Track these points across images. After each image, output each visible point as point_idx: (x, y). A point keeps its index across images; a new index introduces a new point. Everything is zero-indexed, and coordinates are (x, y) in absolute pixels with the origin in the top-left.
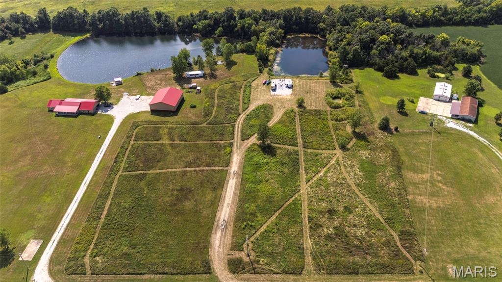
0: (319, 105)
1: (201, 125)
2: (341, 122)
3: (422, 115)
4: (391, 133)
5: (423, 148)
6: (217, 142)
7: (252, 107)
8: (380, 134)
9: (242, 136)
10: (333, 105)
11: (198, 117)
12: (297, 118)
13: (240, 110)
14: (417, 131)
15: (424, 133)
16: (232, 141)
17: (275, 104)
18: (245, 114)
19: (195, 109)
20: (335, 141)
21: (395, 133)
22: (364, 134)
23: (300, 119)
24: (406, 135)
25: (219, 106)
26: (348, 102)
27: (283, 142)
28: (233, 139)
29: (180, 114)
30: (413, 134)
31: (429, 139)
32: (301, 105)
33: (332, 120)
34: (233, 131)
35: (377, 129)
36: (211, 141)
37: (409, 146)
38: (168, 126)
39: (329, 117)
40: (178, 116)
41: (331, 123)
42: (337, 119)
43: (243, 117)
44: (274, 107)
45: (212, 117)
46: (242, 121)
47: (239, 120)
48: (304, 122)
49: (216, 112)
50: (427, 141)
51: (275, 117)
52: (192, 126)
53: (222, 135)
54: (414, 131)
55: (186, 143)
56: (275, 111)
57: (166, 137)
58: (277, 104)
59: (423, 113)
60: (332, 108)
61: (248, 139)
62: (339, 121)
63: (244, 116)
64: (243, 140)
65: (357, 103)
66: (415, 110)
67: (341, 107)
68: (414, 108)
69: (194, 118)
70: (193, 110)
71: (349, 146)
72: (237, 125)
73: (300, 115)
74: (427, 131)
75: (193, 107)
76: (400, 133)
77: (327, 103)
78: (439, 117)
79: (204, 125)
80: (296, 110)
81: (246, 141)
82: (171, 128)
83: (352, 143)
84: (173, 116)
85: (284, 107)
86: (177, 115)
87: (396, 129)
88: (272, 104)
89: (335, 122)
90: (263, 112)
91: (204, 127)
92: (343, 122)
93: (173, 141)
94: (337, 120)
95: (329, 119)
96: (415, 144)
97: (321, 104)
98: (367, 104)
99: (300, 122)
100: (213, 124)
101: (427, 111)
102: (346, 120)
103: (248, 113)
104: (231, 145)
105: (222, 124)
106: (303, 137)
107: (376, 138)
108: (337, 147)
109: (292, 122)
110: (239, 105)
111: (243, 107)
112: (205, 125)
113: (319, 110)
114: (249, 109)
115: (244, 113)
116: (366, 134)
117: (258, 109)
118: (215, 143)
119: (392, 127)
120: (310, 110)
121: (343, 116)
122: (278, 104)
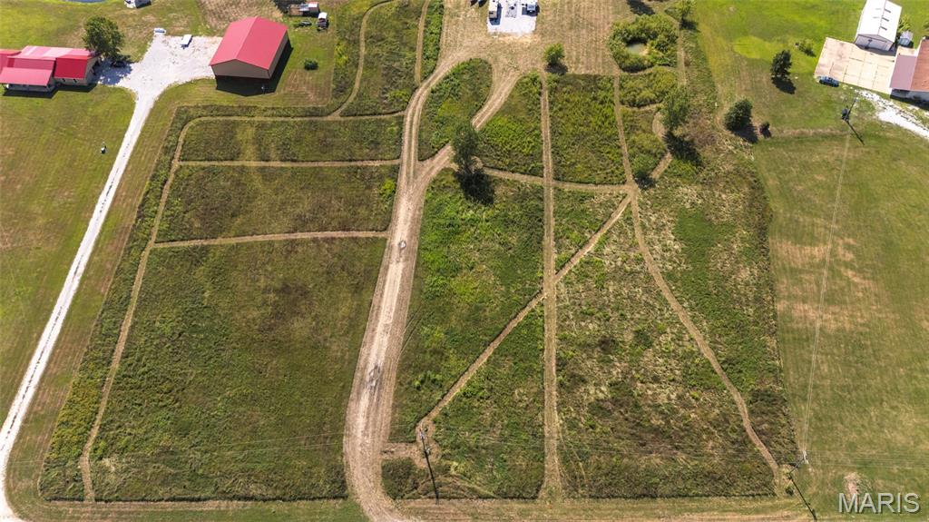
0: (596, 59)
1: (329, 118)
2: (642, 109)
3: (826, 89)
4: (753, 140)
5: (819, 178)
6: (365, 163)
7: (444, 68)
8: (728, 141)
9: (419, 149)
10: (628, 63)
11: (322, 94)
12: (545, 97)
13: (418, 76)
14: (812, 132)
15: (825, 137)
16: (396, 162)
17: (496, 60)
18: (426, 88)
19: (316, 73)
20: (625, 159)
21: (761, 137)
22: (692, 141)
23: (551, 103)
24: (787, 141)
25: (369, 65)
26: (661, 54)
27: (510, 165)
28: (398, 158)
29: (282, 89)
30: (801, 139)
31: (836, 152)
32: (554, 63)
33: (622, 103)
34: (400, 135)
35: (722, 127)
36: (350, 161)
37: (790, 172)
38: (256, 119)
39: (617, 93)
40: (277, 94)
41: (619, 110)
42: (634, 101)
43: (422, 94)
44: (493, 66)
45: (354, 95)
46: (420, 106)
47: (413, 103)
48: (561, 109)
49: (361, 82)
50: (831, 160)
51: (494, 96)
52: (307, 119)
53: (376, 144)
54: (803, 133)
55: (295, 165)
56: (495, 78)
57: (250, 150)
58: (501, 58)
59: (830, 83)
60: (624, 70)
61: (433, 155)
62: (639, 106)
63: (426, 92)
64: (422, 158)
65: (681, 54)
66: (812, 74)
67: (644, 68)
68: (811, 69)
69: (312, 96)
70: (310, 77)
71: (655, 175)
72: (409, 119)
73: (553, 91)
74: (834, 132)
75: (311, 67)
76: (773, 138)
77: (614, 57)
78: (864, 93)
79: (336, 116)
80: (544, 75)
81: (428, 161)
82: (262, 126)
83: (663, 166)
84: (266, 91)
85: (517, 69)
86: (273, 91)
87: (765, 130)
88: (490, 60)
89: (630, 110)
90: (469, 82)
91: (334, 122)
92: (647, 108)
93: (267, 161)
94: (633, 104)
95: (616, 100)
96: (805, 166)
97: (600, 60)
98: (705, 59)
99: (551, 109)
100: (355, 115)
101: (839, 77)
102: (653, 102)
103: (433, 85)
104: (395, 171)
105: (375, 114)
106: (556, 151)
107: (718, 151)
108: (630, 178)
109: (533, 110)
110: (414, 62)
111: (424, 67)
112: (339, 118)
113: (595, 77)
114: (436, 71)
115: (425, 84)
116: (696, 142)
117: (457, 73)
118: (358, 168)
119: (756, 122)
120: (575, 76)
121: (647, 93)
122: (503, 60)
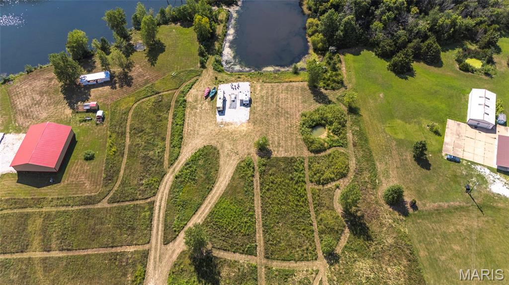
0: (291, 143)
1: (99, 206)
2: (326, 187)
3: (452, 164)
4: (405, 213)
5: (456, 248)
6: (123, 249)
7: (186, 154)
8: (388, 216)
9: (165, 234)
10: (313, 147)
11: (95, 183)
12: (257, 180)
13: (166, 163)
14: (446, 205)
15: (456, 209)
16: (147, 247)
17: (222, 146)
18: (172, 173)
19: (93, 163)
20: (316, 235)
21: (411, 211)
22: (363, 216)
23: (261, 184)
24: (430, 213)
25: (132, 155)
26: (336, 137)
28: (148, 243)
29: (66, 180)
30: (439, 211)
31: (465, 222)
32: (263, 150)
33: (312, 182)
34: (152, 215)
35: (382, 202)
36: (112, 247)
37: (434, 243)
38: (44, 210)
39: (307, 173)
40: (62, 184)
41: (309, 187)
42: (319, 181)
43: (169, 179)
44: (221, 152)
45: (119, 183)
46: (167, 191)
47: (162, 188)
48: (268, 190)
49: (125, 170)
50: (462, 229)
51: (221, 179)
52: (82, 207)
53: (132, 229)
54: (440, 206)
55: (70, 254)
56: (221, 163)
57: (36, 242)
58: (226, 144)
59: (454, 160)
60: (311, 152)
61: (175, 238)
62: (323, 184)
63: (171, 177)
64: (166, 242)
66: (440, 151)
67: (325, 150)
68: (440, 147)
69: (88, 185)
70: (88, 166)
71: (338, 250)
72: (158, 204)
73: (262, 173)
74: (462, 204)
75: (90, 158)
76: (419, 211)
77: (304, 140)
78: (479, 168)
79: (104, 204)
80: (256, 158)
81: (171, 244)
82: (48, 216)
83: (343, 242)
85: (237, 153)
86: (59, 182)
87: (414, 205)
88: (219, 147)
89: (316, 187)
90: (203, 167)
91: (103, 209)
92: (329, 186)
93: (48, 251)
95: (307, 179)
96: (444, 236)
97: (294, 144)
98: (366, 140)
99: (261, 189)
100: (118, 202)
101: (460, 155)
102: (333, 180)
103: (177, 173)
104: (145, 255)
105: (133, 200)
106: (267, 229)
107: (382, 225)
108: (320, 253)
109: (249, 192)
110: (164, 151)
111: (170, 156)
112: (107, 205)
113: (292, 159)
114: (180, 158)
115: (171, 170)
116: (366, 217)
117: (194, 160)
118: (117, 254)
119: (408, 199)
120: (277, 159)
121: (328, 175)
122: (228, 146)
